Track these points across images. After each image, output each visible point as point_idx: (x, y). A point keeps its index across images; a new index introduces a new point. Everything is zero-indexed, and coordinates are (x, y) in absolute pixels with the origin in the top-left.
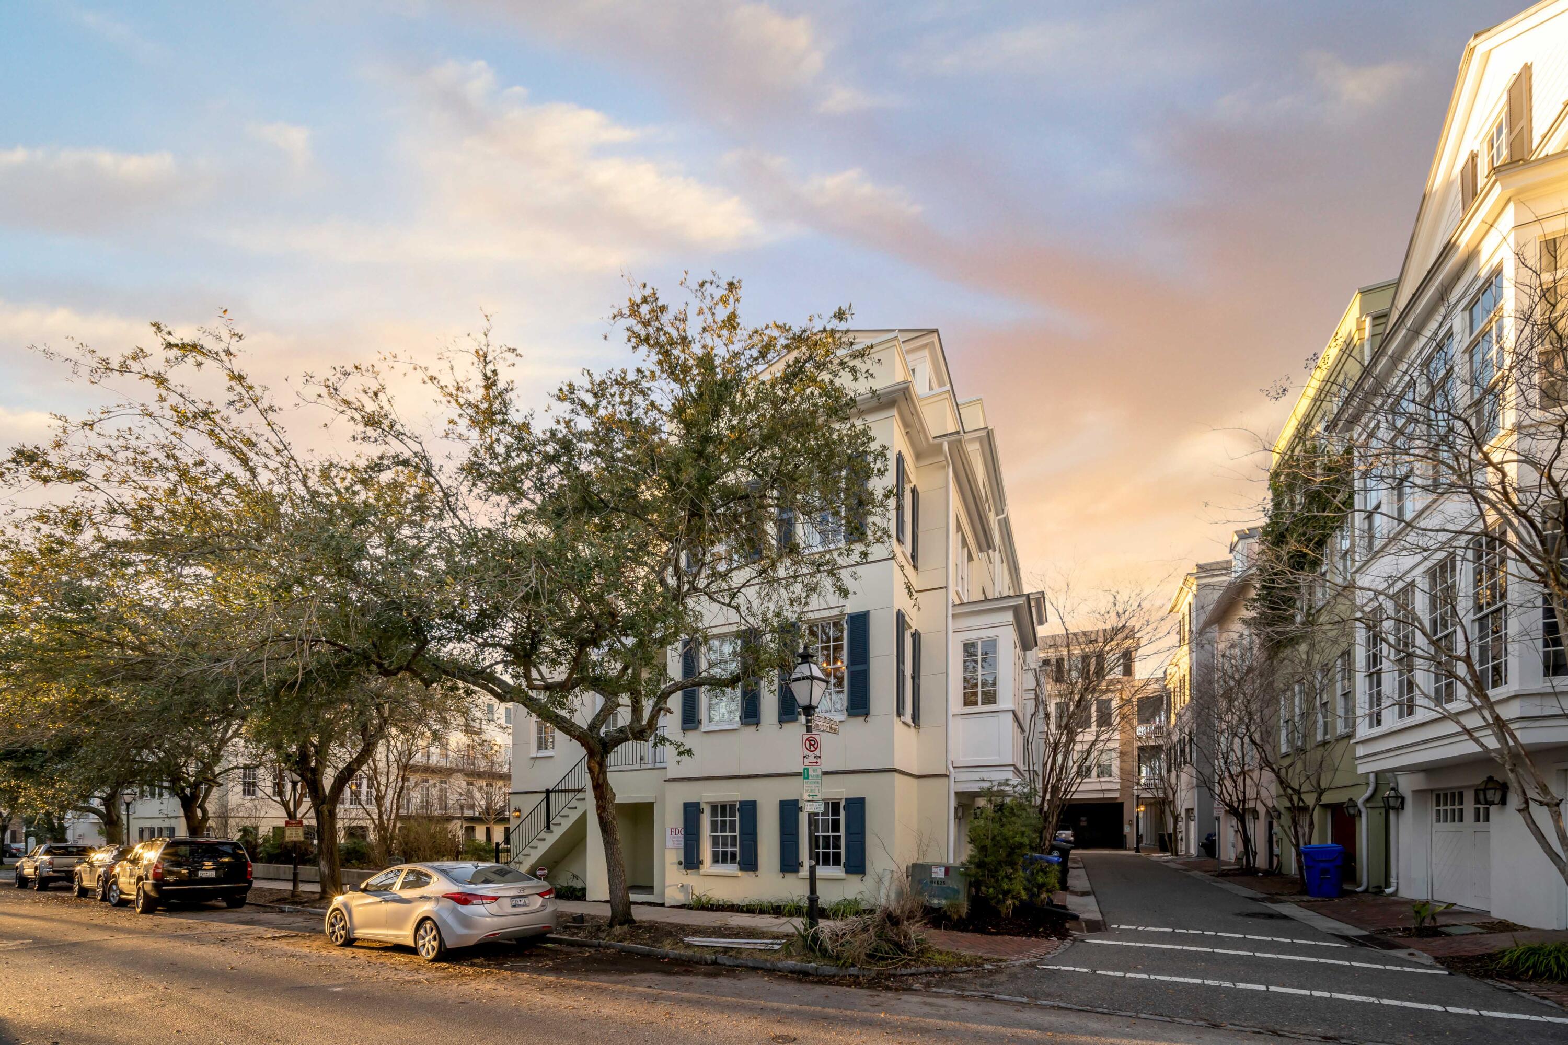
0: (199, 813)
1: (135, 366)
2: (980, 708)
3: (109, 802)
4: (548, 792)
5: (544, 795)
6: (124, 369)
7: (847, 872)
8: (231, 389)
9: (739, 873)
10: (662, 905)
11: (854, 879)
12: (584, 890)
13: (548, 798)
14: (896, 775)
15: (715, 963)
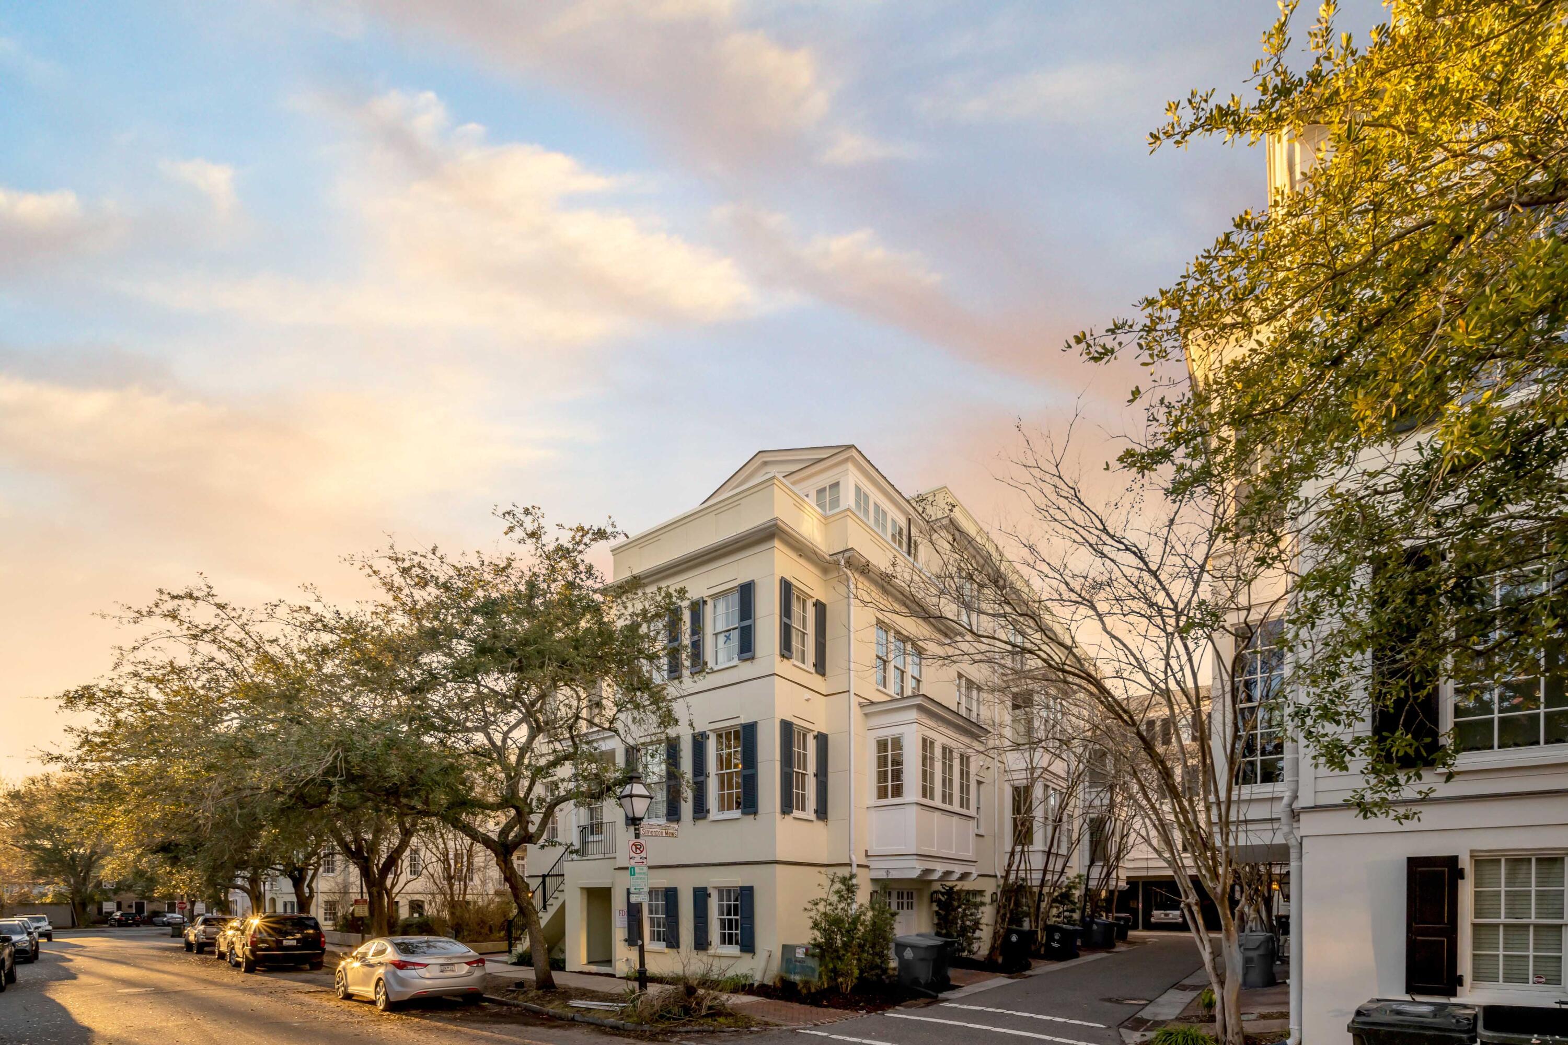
0: (306, 890)
1: (158, 611)
2: (890, 800)
3: (254, 881)
4: (544, 876)
5: (541, 879)
6: (150, 613)
7: (741, 951)
8: (217, 615)
9: (666, 950)
10: (613, 976)
11: (747, 956)
12: (564, 961)
13: (544, 882)
14: (778, 867)
15: (573, 1019)
